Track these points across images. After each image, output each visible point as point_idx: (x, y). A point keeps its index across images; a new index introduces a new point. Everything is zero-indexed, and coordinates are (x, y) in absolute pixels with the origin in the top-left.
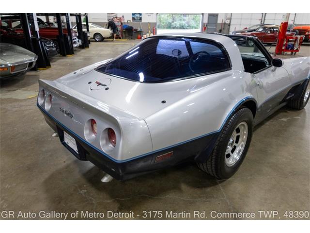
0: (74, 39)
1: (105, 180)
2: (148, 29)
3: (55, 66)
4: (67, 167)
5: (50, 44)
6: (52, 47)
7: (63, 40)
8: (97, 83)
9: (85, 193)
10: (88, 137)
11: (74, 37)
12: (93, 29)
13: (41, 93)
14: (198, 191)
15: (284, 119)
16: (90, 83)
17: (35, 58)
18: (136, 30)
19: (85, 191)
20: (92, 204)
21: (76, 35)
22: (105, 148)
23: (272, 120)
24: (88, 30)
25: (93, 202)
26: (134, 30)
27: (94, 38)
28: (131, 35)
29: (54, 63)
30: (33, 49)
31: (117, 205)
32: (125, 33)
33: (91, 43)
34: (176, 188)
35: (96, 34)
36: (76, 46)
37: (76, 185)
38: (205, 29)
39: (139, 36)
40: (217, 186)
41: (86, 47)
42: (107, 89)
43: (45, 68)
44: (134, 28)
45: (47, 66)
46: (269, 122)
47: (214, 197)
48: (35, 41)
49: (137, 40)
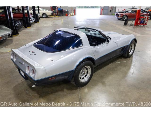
0: (31, 19)
1: (33, 86)
2: (72, 11)
3: (21, 34)
4: (22, 82)
5: (18, 23)
6: (20, 24)
7: (25, 19)
8: (32, 51)
9: (28, 92)
10: (27, 72)
11: (31, 17)
12: (42, 11)
13: (12, 54)
14: (70, 91)
15: (119, 63)
16: (30, 51)
17: (11, 32)
18: (65, 11)
19: (28, 91)
20: (30, 95)
21: (32, 16)
22: (32, 76)
23: (113, 63)
24: (39, 12)
25: (31, 95)
26: (64, 11)
27: (42, 16)
28: (63, 14)
29: (20, 32)
30: (10, 27)
31: (39, 96)
32: (59, 13)
33: (41, 18)
34: (62, 90)
35: (43, 14)
36: (32, 22)
37: (25, 89)
38: (102, 10)
39: (67, 14)
40: (78, 90)
41: (37, 22)
42: (35, 54)
43: (16, 35)
44: (64, 10)
45: (17, 34)
46: (111, 64)
47: (75, 93)
48: (11, 23)
49: (66, 16)
